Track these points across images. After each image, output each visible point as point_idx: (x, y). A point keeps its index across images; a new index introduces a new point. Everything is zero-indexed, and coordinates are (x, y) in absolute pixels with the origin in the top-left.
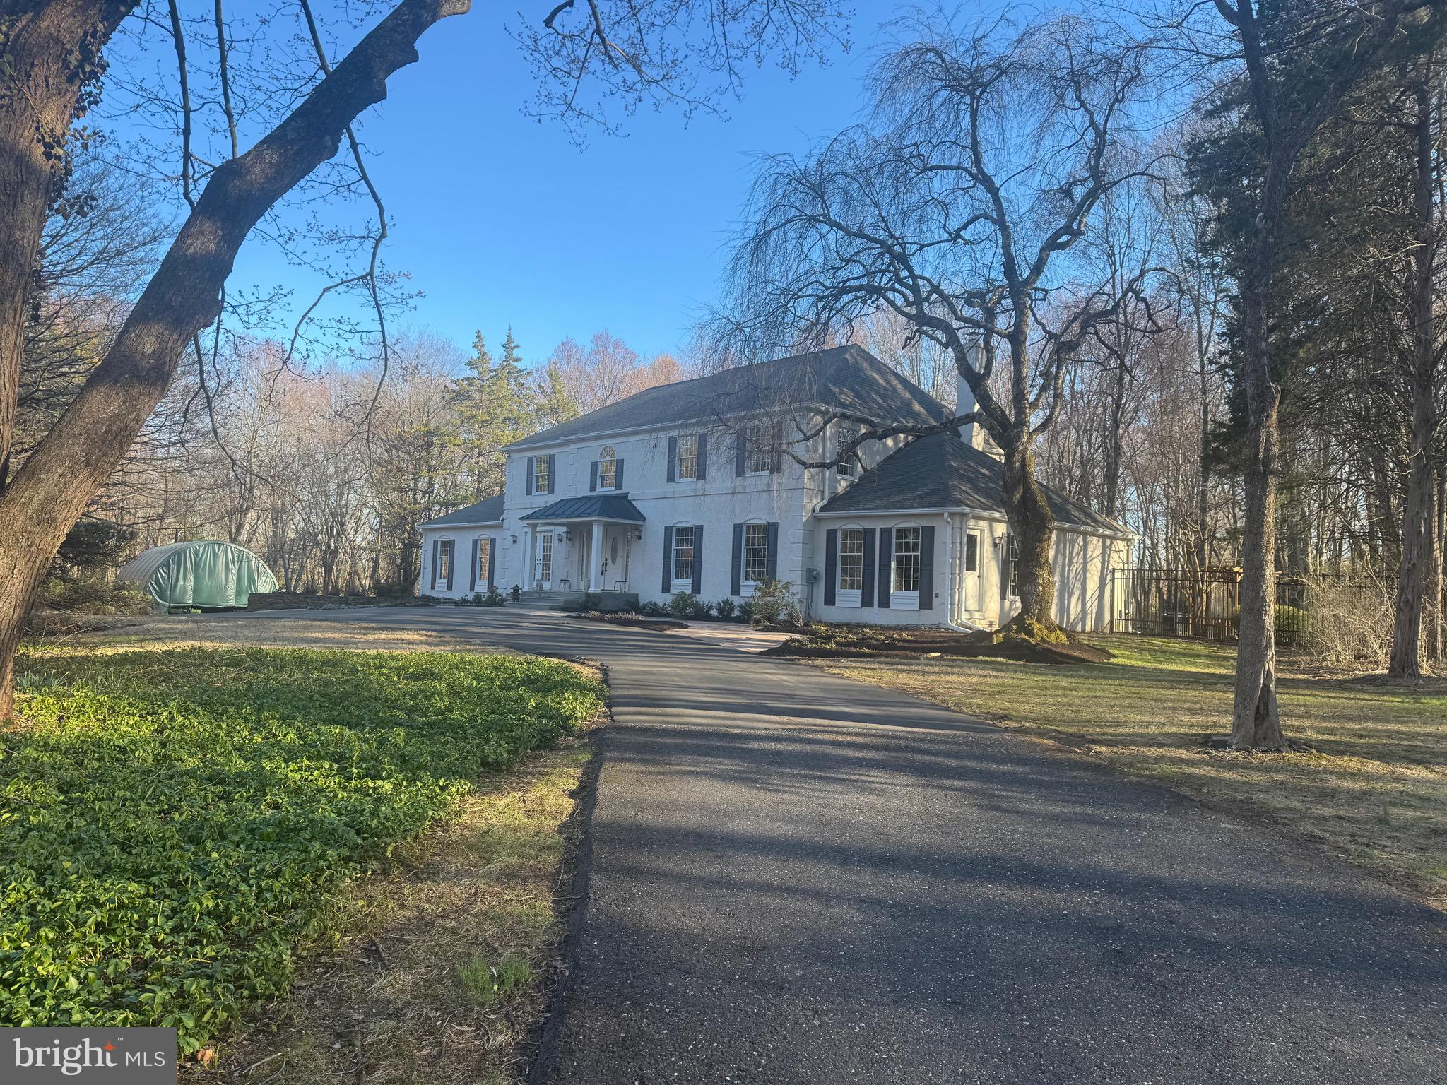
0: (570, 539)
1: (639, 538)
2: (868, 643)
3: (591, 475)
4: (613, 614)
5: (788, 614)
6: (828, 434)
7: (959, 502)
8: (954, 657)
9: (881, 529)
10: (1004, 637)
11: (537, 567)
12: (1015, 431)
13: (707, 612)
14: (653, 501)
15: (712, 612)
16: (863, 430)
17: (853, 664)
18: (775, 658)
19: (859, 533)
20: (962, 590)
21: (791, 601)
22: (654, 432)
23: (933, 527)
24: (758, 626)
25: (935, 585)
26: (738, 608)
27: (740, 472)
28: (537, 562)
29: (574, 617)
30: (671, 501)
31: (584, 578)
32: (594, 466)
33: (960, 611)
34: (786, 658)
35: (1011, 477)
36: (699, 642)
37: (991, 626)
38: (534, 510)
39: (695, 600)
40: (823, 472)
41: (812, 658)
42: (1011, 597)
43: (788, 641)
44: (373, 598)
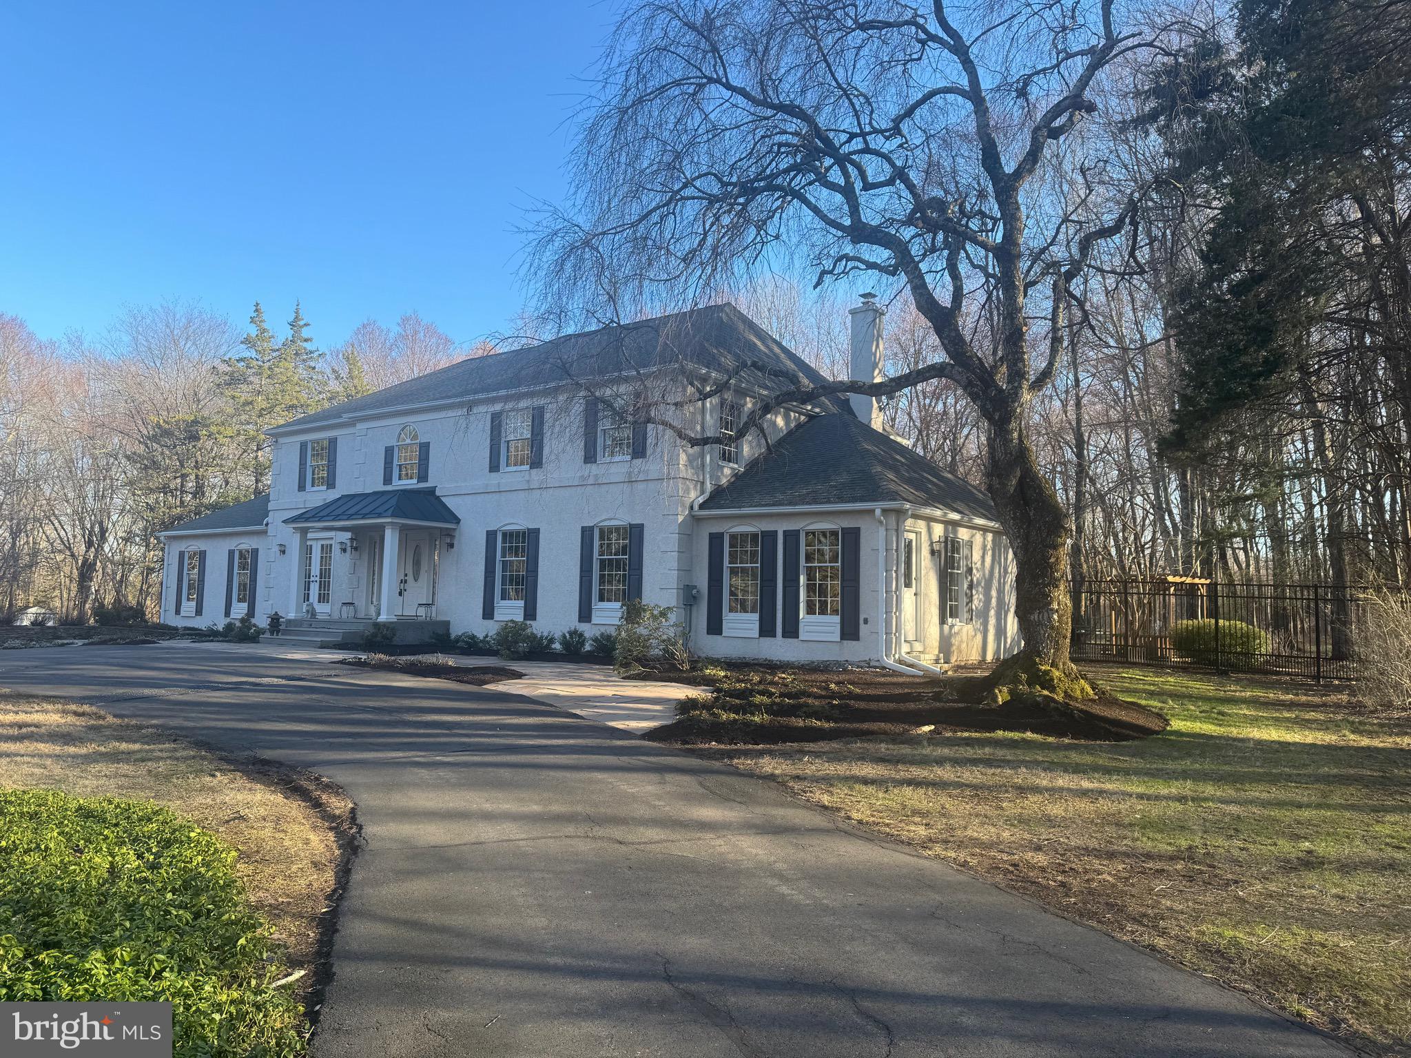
0: (356, 549)
1: (451, 546)
2: (807, 705)
3: (385, 463)
4: (409, 657)
5: (666, 650)
6: (708, 405)
7: (893, 496)
8: (959, 734)
9: (784, 532)
10: (1011, 692)
11: (312, 585)
12: (1010, 387)
13: (548, 646)
14: (470, 497)
15: (553, 646)
16: (749, 404)
17: (831, 769)
18: (680, 750)
19: (754, 536)
20: (900, 614)
21: (673, 635)
22: (470, 406)
23: (859, 529)
24: (627, 672)
25: (862, 607)
26: (590, 642)
27: (590, 458)
28: (312, 579)
29: (349, 663)
30: (496, 496)
31: (374, 600)
32: (389, 451)
33: (898, 643)
34: (701, 750)
35: (1006, 454)
36: (543, 708)
37: (937, 661)
38: (304, 510)
39: (529, 631)
40: (703, 457)
41: (741, 746)
42: (950, 620)
43: (686, 706)
44: (94, 627)
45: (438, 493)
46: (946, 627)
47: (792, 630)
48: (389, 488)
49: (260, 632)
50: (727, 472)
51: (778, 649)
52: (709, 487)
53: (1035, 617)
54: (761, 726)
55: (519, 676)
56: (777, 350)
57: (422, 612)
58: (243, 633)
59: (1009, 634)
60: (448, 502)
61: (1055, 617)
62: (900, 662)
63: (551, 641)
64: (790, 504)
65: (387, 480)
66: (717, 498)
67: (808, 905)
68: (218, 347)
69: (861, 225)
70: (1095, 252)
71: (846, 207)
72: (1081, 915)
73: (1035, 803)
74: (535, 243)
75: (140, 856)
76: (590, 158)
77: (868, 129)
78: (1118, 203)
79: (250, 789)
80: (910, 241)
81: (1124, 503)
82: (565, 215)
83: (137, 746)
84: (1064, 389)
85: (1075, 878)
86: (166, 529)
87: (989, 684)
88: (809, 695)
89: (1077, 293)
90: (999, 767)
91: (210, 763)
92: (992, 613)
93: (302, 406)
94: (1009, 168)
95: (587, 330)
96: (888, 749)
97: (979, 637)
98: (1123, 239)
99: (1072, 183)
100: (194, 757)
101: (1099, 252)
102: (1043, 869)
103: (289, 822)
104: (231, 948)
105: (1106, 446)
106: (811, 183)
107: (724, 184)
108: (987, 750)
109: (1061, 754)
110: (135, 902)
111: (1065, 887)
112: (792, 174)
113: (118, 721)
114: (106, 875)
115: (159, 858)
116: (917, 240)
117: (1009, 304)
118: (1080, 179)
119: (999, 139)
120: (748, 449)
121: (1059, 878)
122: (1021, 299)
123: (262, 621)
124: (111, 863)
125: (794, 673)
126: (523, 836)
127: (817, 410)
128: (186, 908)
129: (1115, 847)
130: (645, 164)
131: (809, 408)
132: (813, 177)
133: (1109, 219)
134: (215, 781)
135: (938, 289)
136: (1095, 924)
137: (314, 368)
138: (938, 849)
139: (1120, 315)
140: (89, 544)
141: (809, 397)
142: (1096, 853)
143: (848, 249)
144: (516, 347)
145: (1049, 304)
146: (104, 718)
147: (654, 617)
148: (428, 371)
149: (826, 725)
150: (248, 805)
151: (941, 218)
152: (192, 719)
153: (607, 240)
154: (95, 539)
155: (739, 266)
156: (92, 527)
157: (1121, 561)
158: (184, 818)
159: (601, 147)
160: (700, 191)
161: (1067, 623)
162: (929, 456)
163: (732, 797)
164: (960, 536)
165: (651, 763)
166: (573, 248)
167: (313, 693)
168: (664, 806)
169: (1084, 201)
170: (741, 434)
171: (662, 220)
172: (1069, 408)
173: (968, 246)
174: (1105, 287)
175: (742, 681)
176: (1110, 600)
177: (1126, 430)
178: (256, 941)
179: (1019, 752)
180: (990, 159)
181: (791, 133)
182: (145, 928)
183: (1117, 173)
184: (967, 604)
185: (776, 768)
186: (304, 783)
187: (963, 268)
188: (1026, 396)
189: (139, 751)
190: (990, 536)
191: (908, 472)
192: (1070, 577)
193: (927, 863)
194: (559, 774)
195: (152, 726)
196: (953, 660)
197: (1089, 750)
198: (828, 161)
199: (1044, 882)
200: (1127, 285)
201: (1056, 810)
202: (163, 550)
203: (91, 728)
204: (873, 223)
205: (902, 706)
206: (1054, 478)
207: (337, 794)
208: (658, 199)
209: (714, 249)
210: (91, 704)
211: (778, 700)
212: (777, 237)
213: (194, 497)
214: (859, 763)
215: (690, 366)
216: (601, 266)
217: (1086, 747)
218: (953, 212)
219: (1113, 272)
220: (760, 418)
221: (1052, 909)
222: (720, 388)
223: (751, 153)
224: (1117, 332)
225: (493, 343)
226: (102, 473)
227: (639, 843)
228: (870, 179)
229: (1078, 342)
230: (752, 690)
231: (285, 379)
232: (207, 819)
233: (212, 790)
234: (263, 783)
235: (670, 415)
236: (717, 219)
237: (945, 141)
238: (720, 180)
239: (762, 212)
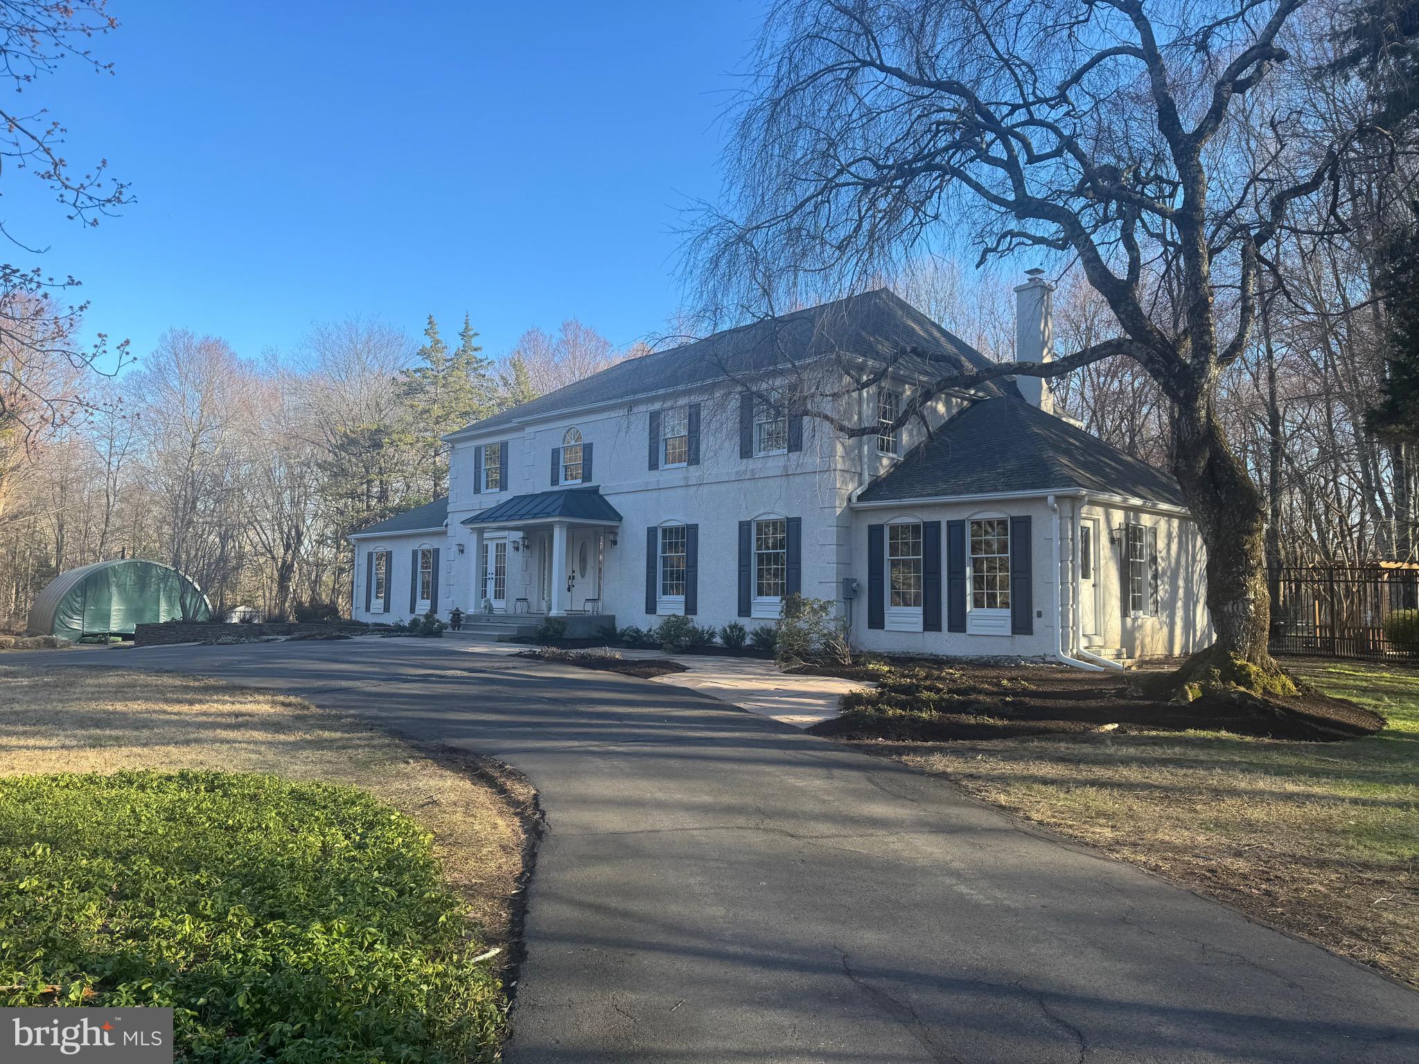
0: (527, 547)
1: (615, 542)
2: (978, 702)
3: (552, 464)
4: (579, 651)
5: (827, 645)
6: (865, 395)
7: (1070, 482)
8: (1146, 733)
9: (948, 522)
10: (1202, 688)
11: (488, 582)
12: (1196, 362)
13: (709, 640)
14: (632, 494)
15: (714, 640)
16: (908, 391)
17: (1006, 768)
18: (847, 745)
19: (916, 528)
20: (1078, 606)
21: (834, 629)
22: (631, 406)
23: (1030, 517)
24: (788, 666)
25: (1035, 600)
26: (751, 636)
27: (746, 453)
28: (488, 576)
29: (525, 656)
30: (655, 494)
31: (545, 596)
32: (555, 453)
33: (1076, 637)
34: (867, 745)
35: (1193, 434)
36: (707, 701)
37: (1119, 656)
38: (479, 512)
39: (690, 625)
40: (860, 447)
41: (909, 743)
42: (1132, 613)
43: (850, 701)
44: (294, 624)
45: (601, 492)
46: (1129, 620)
47: (958, 623)
48: (556, 488)
49: (443, 627)
50: (886, 463)
51: (944, 643)
52: (867, 478)
53: (1228, 608)
54: (930, 723)
55: (683, 669)
56: (936, 334)
57: (589, 606)
58: (427, 628)
59: (1198, 627)
60: (612, 500)
61: (1252, 607)
62: (1079, 657)
63: (712, 635)
64: (954, 493)
65: (555, 481)
66: (875, 489)
67: (988, 905)
68: (396, 359)
69: (1026, 200)
70: (1288, 212)
71: (1009, 182)
72: (1290, 926)
73: (1233, 806)
74: (690, 242)
75: (347, 837)
76: (743, 153)
77: (1031, 99)
78: (1316, 157)
79: (441, 776)
80: (1079, 212)
81: (1327, 482)
82: (720, 212)
83: (338, 735)
84: (1255, 361)
85: (1282, 887)
86: (355, 532)
87: (1178, 680)
88: (980, 692)
89: (1268, 257)
90: (1191, 767)
91: (403, 751)
92: (1180, 604)
93: (474, 412)
94: (1189, 126)
95: (742, 325)
96: (1068, 748)
97: (1165, 630)
98: (1321, 194)
99: (1259, 137)
100: (389, 745)
101: (1292, 211)
102: (1245, 877)
103: (478, 808)
104: (433, 925)
105: (1304, 422)
106: (972, 160)
107: (879, 167)
108: (1177, 750)
109: (1261, 754)
110: (346, 879)
111: (1270, 896)
112: (951, 152)
113: (320, 711)
114: (319, 853)
115: (365, 838)
116: (1090, 211)
117: (1192, 274)
118: (1270, 133)
119: (1177, 98)
120: (906, 438)
121: (1263, 886)
122: (1205, 268)
123: (444, 616)
124: (323, 842)
125: (962, 669)
126: (697, 825)
127: (980, 394)
128: (391, 885)
129: (1327, 855)
130: (799, 155)
131: (972, 392)
132: (973, 153)
133: (1304, 174)
134: (409, 768)
135: (1112, 260)
136: (1306, 936)
137: (484, 376)
138: (1126, 852)
139: (1318, 279)
140: (287, 547)
141: (973, 382)
142: (1307, 862)
143: (1013, 225)
144: (673, 345)
145: (1237, 272)
146: (308, 709)
147: (814, 611)
148: (589, 374)
149: (999, 723)
150: (440, 791)
151: (1115, 187)
152: (386, 710)
153: (761, 235)
154: (293, 541)
155: (897, 249)
156: (289, 531)
157: (1324, 546)
158: (383, 802)
159: (754, 140)
160: (855, 177)
161: (1265, 614)
162: (1104, 438)
163: (903, 794)
164: (1142, 523)
165: (819, 758)
166: (728, 245)
167: (493, 684)
168: (834, 801)
169: (1275, 157)
170: (900, 423)
171: (816, 208)
172: (1260, 382)
173: (1145, 215)
174: (1301, 248)
175: (907, 676)
176: (1313, 589)
177: (1328, 402)
178: (456, 919)
179: (1213, 752)
180: (1168, 119)
181: (949, 110)
182: (356, 903)
183: (1311, 124)
184: (1152, 595)
185: (948, 766)
186: (490, 771)
187: (1140, 237)
188: (1214, 371)
189: (341, 739)
190: (1175, 523)
191: (1082, 455)
192: (1265, 565)
193: (1115, 867)
194: (728, 766)
195: (351, 716)
196: (1137, 654)
197: (1294, 751)
198: (989, 136)
199: (1247, 890)
200: (1326, 245)
201: (1257, 814)
202: (352, 551)
203: (297, 718)
204: (1039, 196)
205: (1082, 704)
206: (1245, 457)
207: (520, 781)
208: (812, 189)
209: (871, 234)
210: (297, 696)
211: (946, 696)
212: (936, 217)
213: (379, 501)
214: (1037, 762)
215: (846, 356)
216: (755, 259)
217: (1289, 747)
218: (1127, 179)
219: (1311, 232)
220: (920, 406)
221: (1256, 918)
222: (879, 376)
223: (908, 133)
224: (1316, 297)
225: (651, 344)
226: (296, 481)
227: (811, 837)
228: (1035, 152)
229: (1270, 310)
230: (918, 686)
231: (458, 387)
232: (404, 803)
233: (407, 776)
234: (452, 770)
235: (827, 407)
236: (873, 203)
237: (1115, 105)
238: (875, 164)
239: (920, 193)
